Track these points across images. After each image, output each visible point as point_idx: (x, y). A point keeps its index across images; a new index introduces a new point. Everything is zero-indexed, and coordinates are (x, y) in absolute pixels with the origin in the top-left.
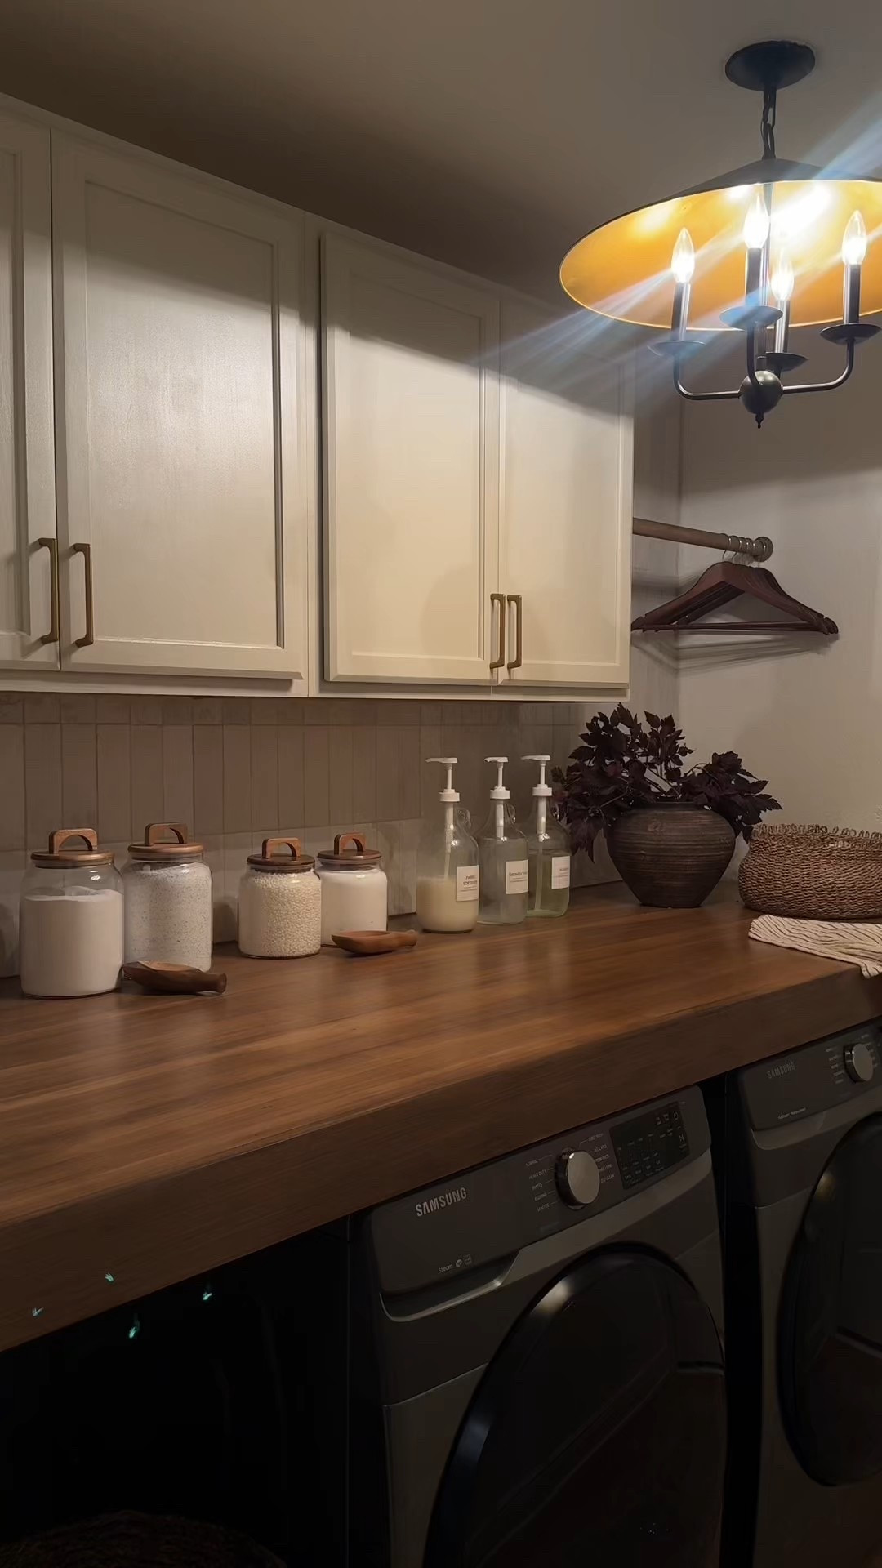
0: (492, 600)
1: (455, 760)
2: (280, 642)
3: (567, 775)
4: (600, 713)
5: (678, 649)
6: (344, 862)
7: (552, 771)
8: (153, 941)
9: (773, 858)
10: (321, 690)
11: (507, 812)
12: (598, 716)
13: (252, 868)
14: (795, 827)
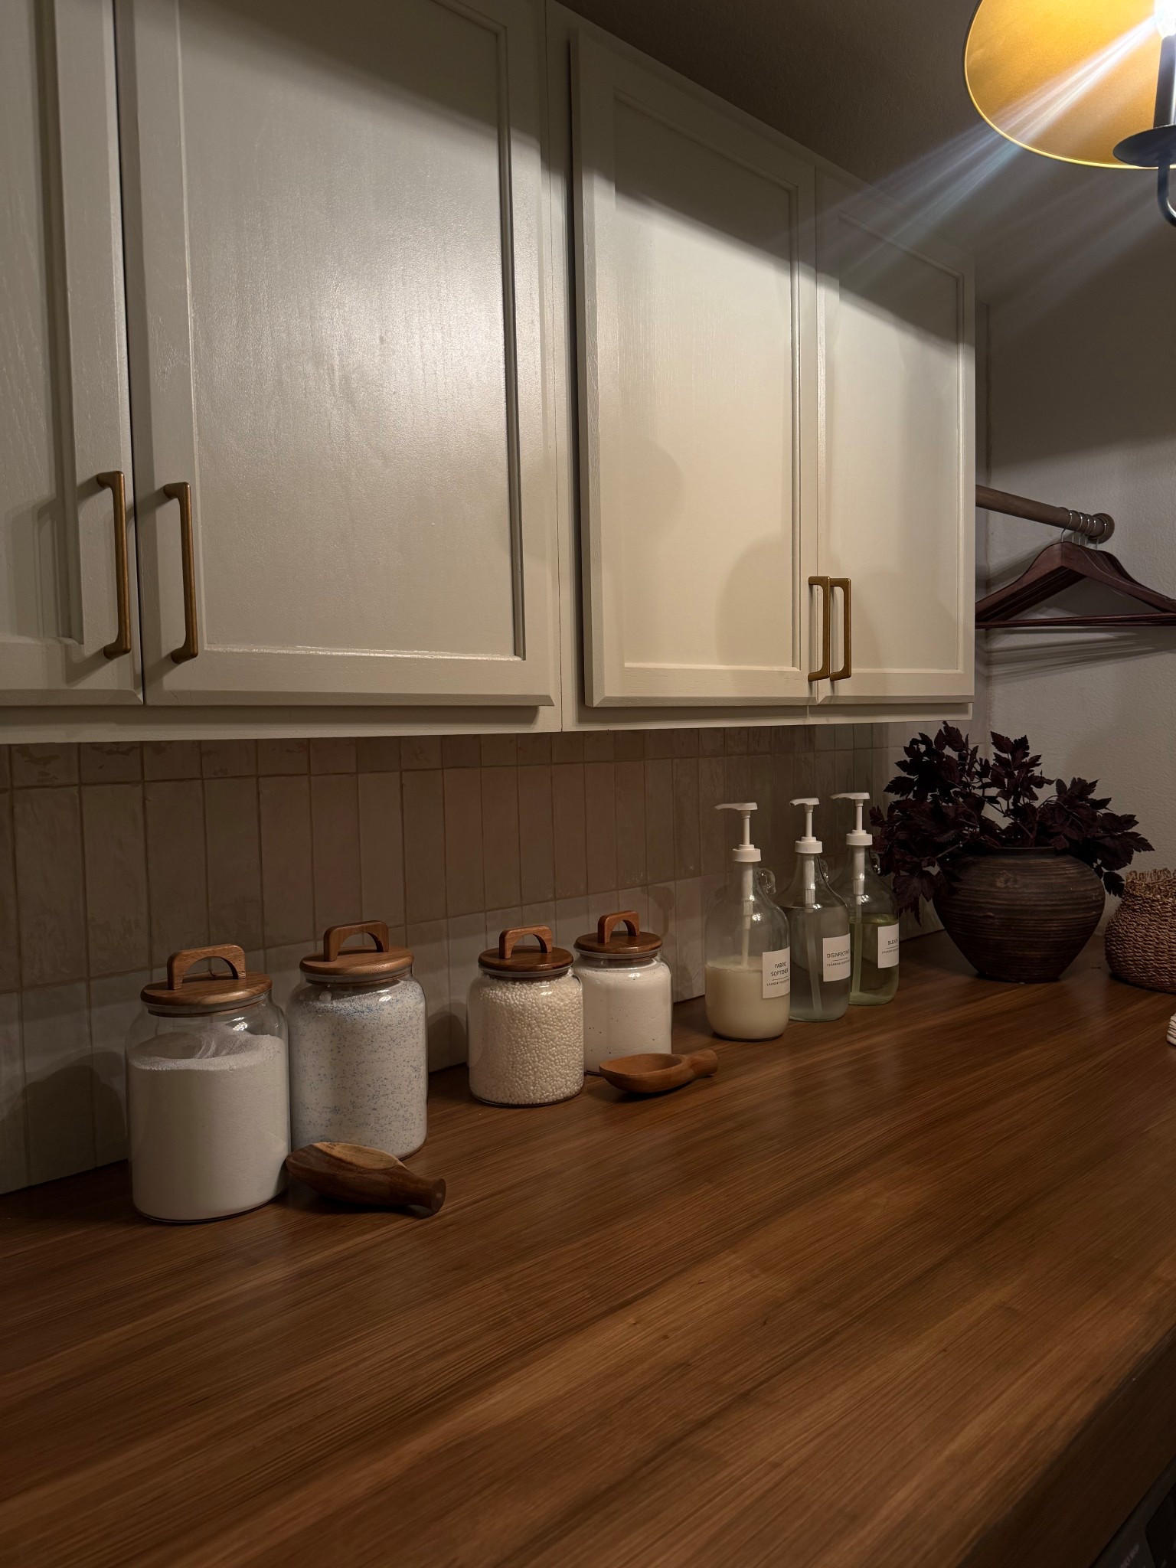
0: (811, 585)
1: (753, 806)
2: (519, 649)
3: (888, 816)
4: (921, 734)
5: (990, 652)
6: (612, 956)
7: (870, 812)
8: (336, 1110)
9: (1167, 920)
10: (581, 720)
11: (819, 870)
12: (919, 738)
13: (486, 974)
14: (1169, 872)
